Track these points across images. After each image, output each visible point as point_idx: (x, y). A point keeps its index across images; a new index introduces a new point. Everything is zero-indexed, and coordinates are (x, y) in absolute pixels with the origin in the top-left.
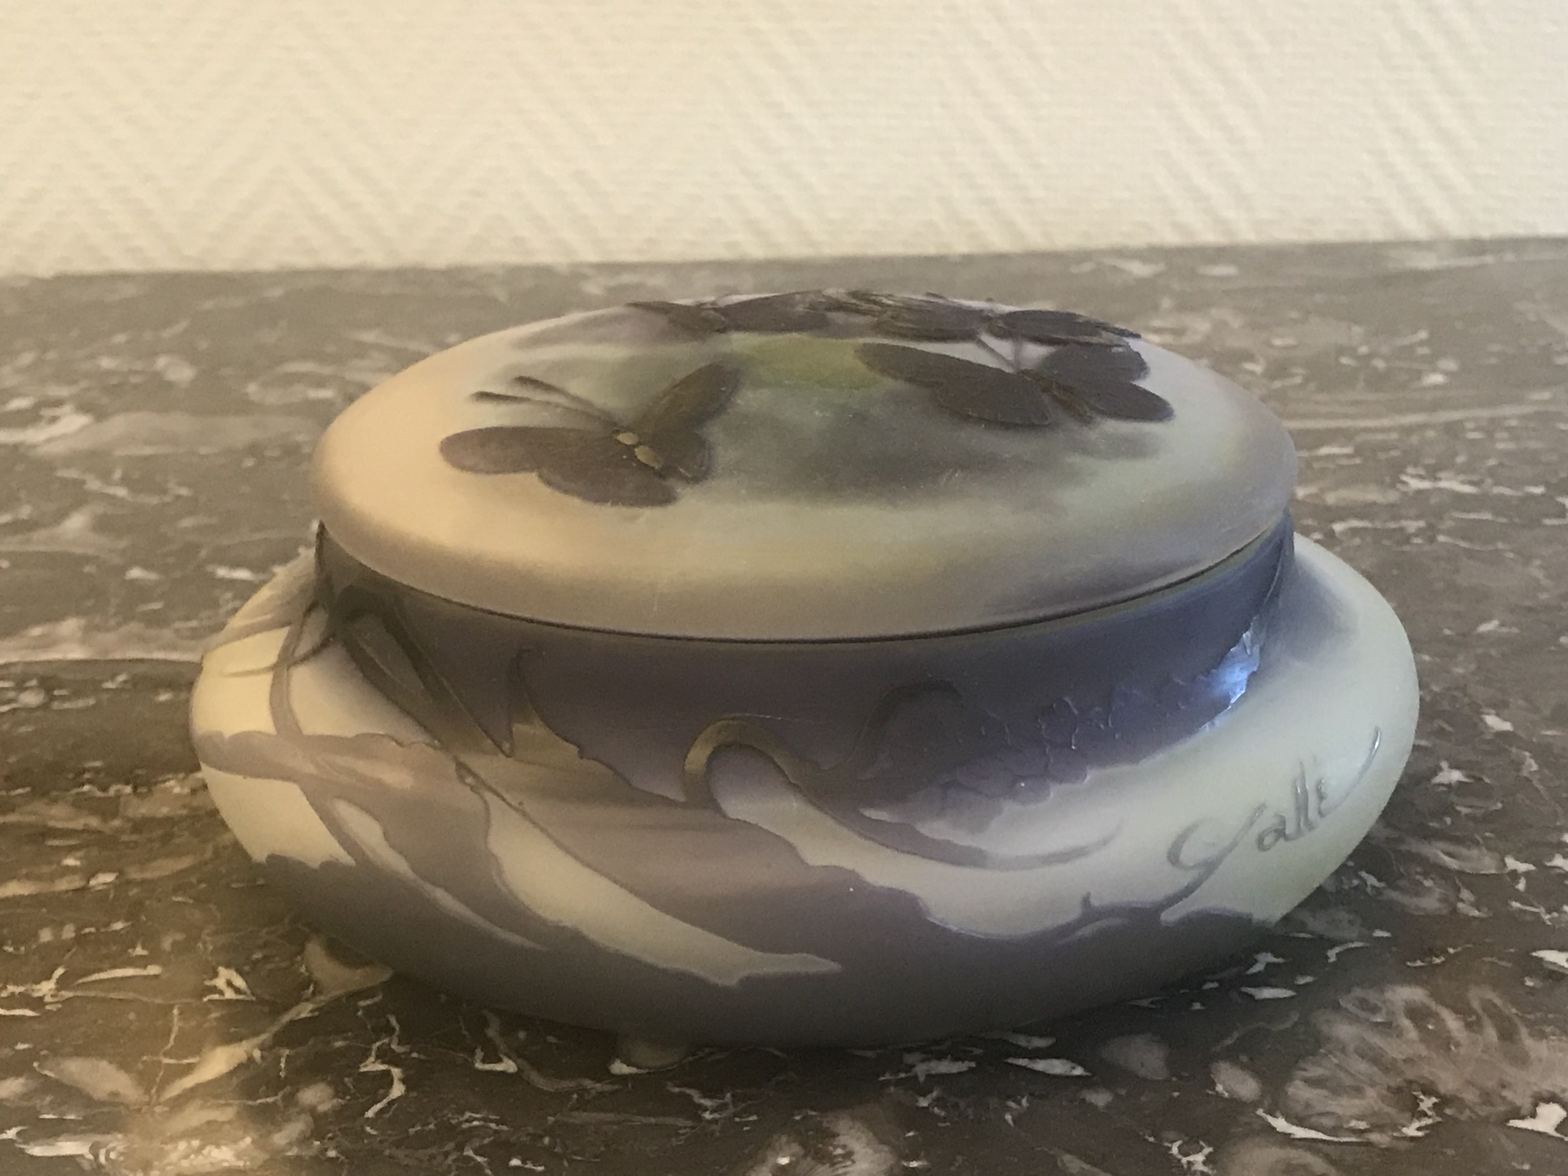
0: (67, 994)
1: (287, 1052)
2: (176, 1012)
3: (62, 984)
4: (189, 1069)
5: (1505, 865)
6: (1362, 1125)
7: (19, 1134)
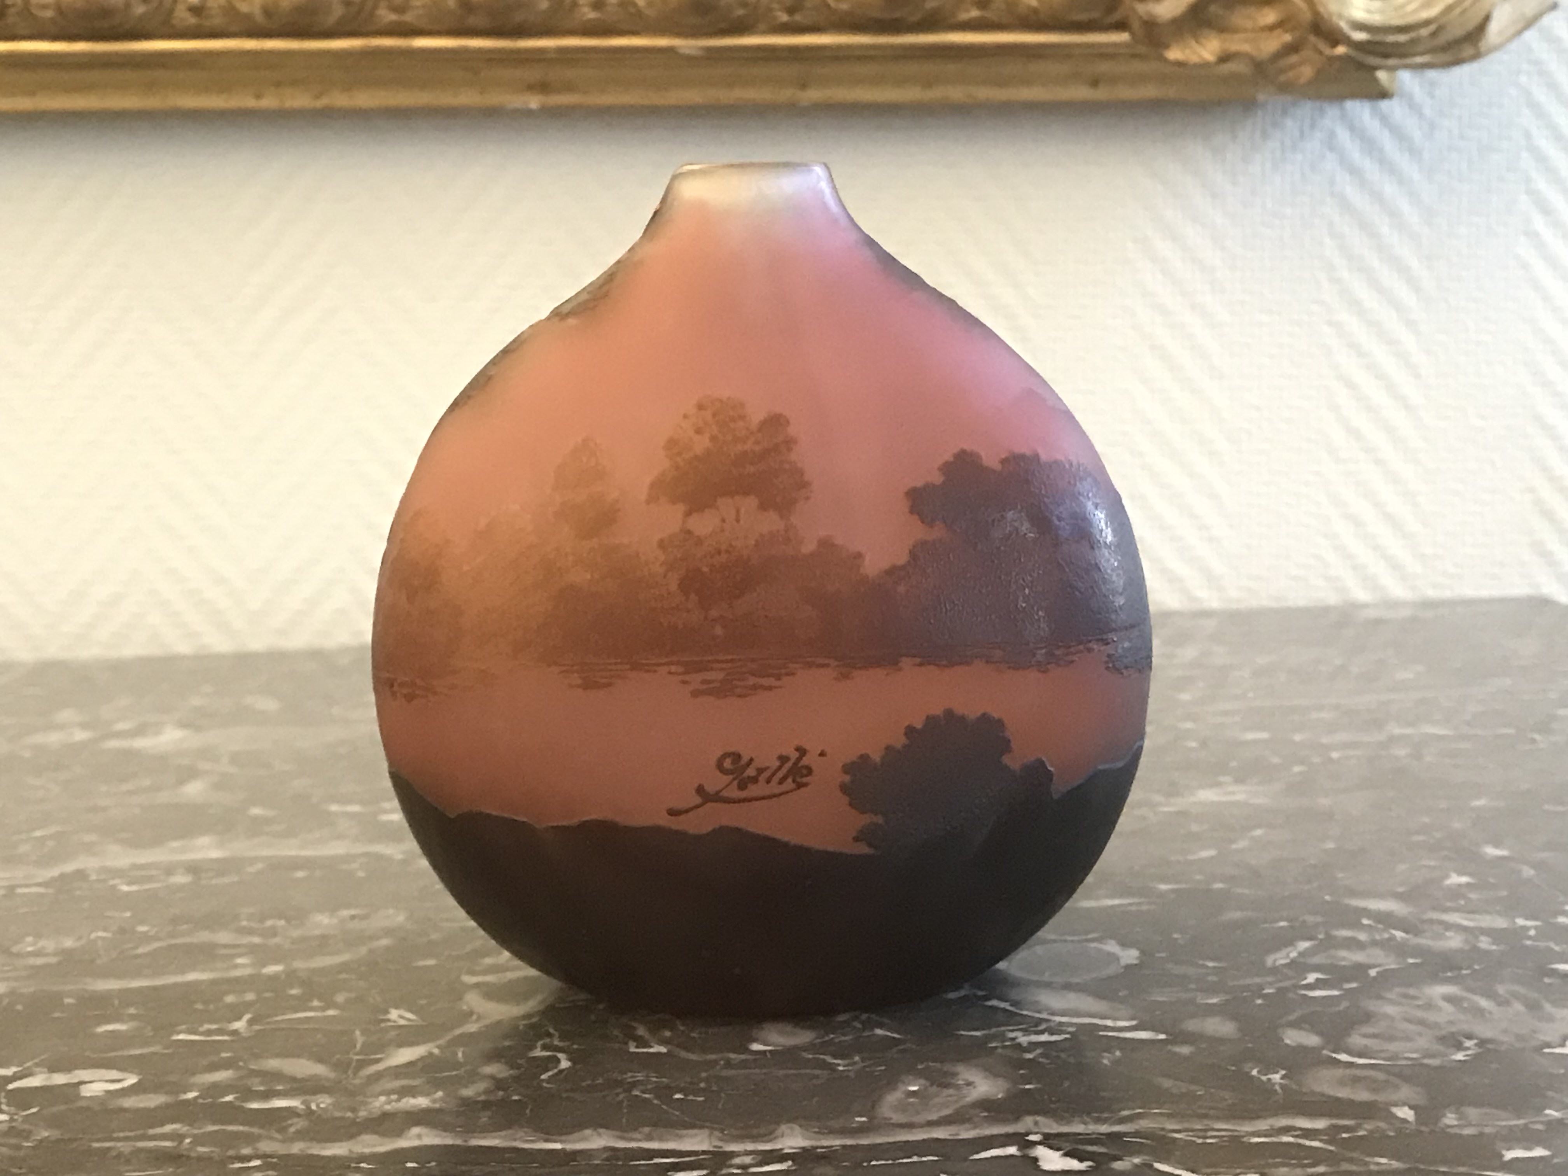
0: (257, 1027)
1: (462, 1049)
2: (358, 1033)
3: (250, 1022)
4: (378, 1061)
5: (1514, 923)
6: (1414, 1056)
7: (235, 1098)
